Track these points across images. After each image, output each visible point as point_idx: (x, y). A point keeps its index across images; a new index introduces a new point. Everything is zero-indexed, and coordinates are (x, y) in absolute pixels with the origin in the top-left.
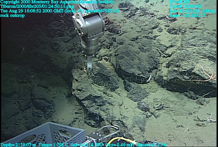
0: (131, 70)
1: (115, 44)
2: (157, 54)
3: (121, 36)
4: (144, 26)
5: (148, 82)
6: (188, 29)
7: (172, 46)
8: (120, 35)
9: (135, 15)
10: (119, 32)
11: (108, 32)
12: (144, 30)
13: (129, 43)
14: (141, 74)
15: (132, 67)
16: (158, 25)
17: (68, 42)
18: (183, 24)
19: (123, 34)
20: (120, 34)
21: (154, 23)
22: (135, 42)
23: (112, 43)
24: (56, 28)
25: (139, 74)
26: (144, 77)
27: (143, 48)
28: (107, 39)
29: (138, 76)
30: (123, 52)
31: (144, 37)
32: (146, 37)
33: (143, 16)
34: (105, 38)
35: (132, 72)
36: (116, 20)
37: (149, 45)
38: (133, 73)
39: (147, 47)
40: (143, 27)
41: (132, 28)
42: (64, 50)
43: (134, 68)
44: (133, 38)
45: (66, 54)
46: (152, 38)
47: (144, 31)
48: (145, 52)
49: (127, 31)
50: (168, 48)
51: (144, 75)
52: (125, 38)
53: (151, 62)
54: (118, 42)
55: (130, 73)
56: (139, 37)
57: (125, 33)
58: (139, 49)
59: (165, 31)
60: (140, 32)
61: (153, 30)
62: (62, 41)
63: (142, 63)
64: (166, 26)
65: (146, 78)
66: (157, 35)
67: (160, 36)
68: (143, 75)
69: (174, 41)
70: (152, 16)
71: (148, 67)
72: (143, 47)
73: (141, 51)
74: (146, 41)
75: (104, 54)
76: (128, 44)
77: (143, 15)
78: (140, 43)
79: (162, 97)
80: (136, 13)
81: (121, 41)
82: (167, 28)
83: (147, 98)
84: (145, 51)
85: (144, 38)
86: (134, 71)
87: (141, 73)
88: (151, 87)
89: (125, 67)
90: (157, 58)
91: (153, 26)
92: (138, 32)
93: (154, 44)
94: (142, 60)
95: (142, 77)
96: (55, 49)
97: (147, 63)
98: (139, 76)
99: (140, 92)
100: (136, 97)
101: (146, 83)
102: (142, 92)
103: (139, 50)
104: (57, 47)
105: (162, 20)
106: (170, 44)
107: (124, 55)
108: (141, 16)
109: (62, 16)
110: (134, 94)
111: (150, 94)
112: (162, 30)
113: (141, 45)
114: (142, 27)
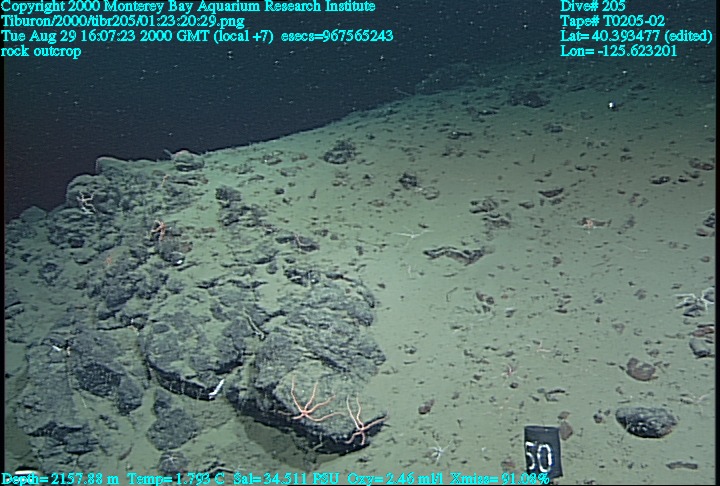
0: (173, 364)
1: (163, 290)
2: (246, 329)
3: (182, 272)
4: (244, 253)
5: (213, 399)
7: (282, 313)
8: (180, 270)
9: (237, 221)
10: (180, 262)
11: (155, 259)
12: (240, 263)
13: (190, 293)
14: (193, 377)
15: (178, 357)
16: (272, 254)
17: (85, 263)
18: (324, 260)
19: (188, 267)
20: (179, 267)
21: (266, 250)
22: (209, 292)
23: (157, 288)
25: (188, 378)
26: (201, 384)
27: (219, 310)
28: (148, 275)
29: (186, 382)
30: (170, 316)
31: (230, 281)
32: (234, 282)
33: (253, 229)
34: (145, 273)
35: (172, 371)
36: (192, 228)
37: (236, 304)
38: (174, 373)
39: (232, 309)
40: (241, 255)
41: (216, 255)
42: (65, 285)
43: (182, 359)
44: (205, 283)
45: (70, 295)
46: (248, 287)
47: (240, 265)
48: (223, 321)
49: (198, 262)
50: (271, 316)
51: (202, 381)
52: (188, 279)
53: (226, 347)
54: (171, 287)
55: (167, 371)
56: (220, 282)
57: (194, 267)
58: (212, 310)
59: (280, 273)
60: (230, 266)
61: (257, 266)
62: (73, 261)
63: (202, 350)
64: (287, 261)
65: (206, 387)
66: (260, 280)
67: (265, 283)
68: (199, 380)
69: (288, 302)
70: (268, 233)
71: (215, 359)
72: (222, 306)
73: (214, 316)
74: (231, 292)
75: (135, 313)
76: (188, 296)
77: (254, 225)
78: (217, 294)
80: (240, 218)
81: (177, 285)
82: (288, 265)
83: (194, 442)
84: (223, 317)
85: (231, 284)
86: (179, 368)
87: (194, 374)
89: (159, 356)
90: (242, 340)
91: (262, 256)
92: (226, 266)
93: (247, 303)
94: (206, 340)
95: (194, 384)
97: (215, 349)
98: (189, 381)
99: (176, 426)
100: (165, 438)
101: (208, 400)
102: (183, 425)
103: (210, 313)
105: (284, 245)
106: (278, 309)
107: (169, 324)
108: (248, 226)
110: (162, 428)
112: (276, 268)
113: (219, 301)
114: (238, 256)
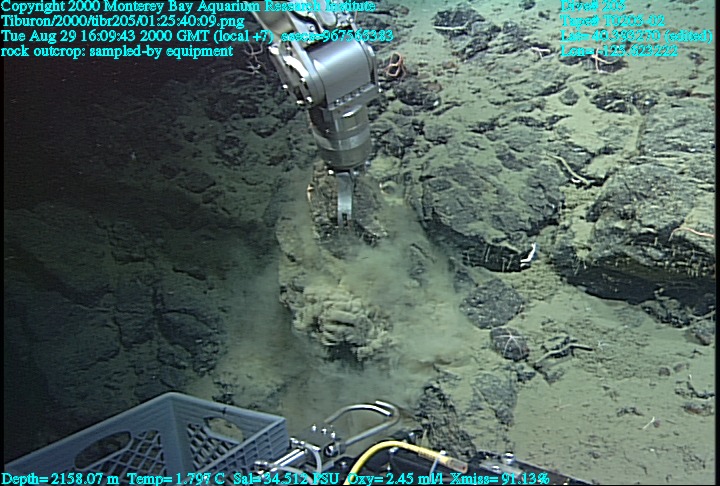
0: (472, 226)
1: (421, 141)
2: (558, 176)
3: (441, 116)
4: (517, 84)
5: (525, 268)
6: (663, 95)
7: (607, 151)
8: (438, 114)
9: (487, 47)
10: (436, 103)
11: (398, 104)
12: (516, 97)
13: (465, 140)
14: (504, 239)
15: (475, 217)
16: (562, 81)
17: (269, 134)
18: (645, 78)
19: (448, 109)
20: (436, 110)
21: (550, 76)
22: (487, 135)
23: (412, 140)
24: (235, 91)
25: (496, 241)
26: (514, 248)
27: (512, 157)
28: (394, 126)
29: (493, 246)
30: (448, 169)
31: (515, 120)
32: (522, 120)
33: (515, 54)
34: (389, 122)
35: (473, 234)
36: (426, 64)
37: (531, 147)
38: (477, 236)
39: (526, 154)
40: (514, 87)
41: (479, 91)
42: (255, 160)
43: (481, 220)
44: (481, 125)
45: (264, 172)
46: (542, 125)
47: (515, 101)
48: (520, 170)
49: (459, 102)
50: (593, 155)
51: (514, 245)
52: (454, 123)
53: (537, 201)
54: (432, 136)
55: (467, 234)
56: (501, 121)
57: (455, 108)
58: (499, 157)
59: (584, 102)
60: (504, 103)
61: (546, 97)
62: (252, 133)
63: (508, 205)
64: (589, 86)
65: (520, 252)
66: (559, 114)
67: (567, 116)
68: (510, 243)
69: (614, 135)
70: (545, 54)
71: (526, 217)
72: (513, 152)
73: (504, 165)
74: (521, 133)
75: (385, 175)
76: (464, 143)
77: (514, 50)
78: (501, 138)
79: (570, 315)
80: (490, 44)
81: (441, 132)
82: (594, 92)
83: (523, 317)
84: (519, 166)
85: (516, 123)
86: (482, 230)
87: (504, 236)
88: (535, 283)
89: (452, 217)
90: (558, 190)
91: (547, 85)
92: (498, 104)
93: (547, 144)
94: (508, 194)
95: (506, 248)
96: (228, 156)
97: (523, 203)
98: (497, 245)
99: (497, 298)
100: (486, 314)
101: (519, 270)
102: (506, 297)
103: (499, 162)
104: (236, 150)
105: (575, 66)
106: (602, 145)
107: (449, 179)
108: (506, 51)
109: (253, 53)
110: (480, 302)
111: (531, 305)
112: (576, 96)
113: (507, 145)
114: (510, 89)
